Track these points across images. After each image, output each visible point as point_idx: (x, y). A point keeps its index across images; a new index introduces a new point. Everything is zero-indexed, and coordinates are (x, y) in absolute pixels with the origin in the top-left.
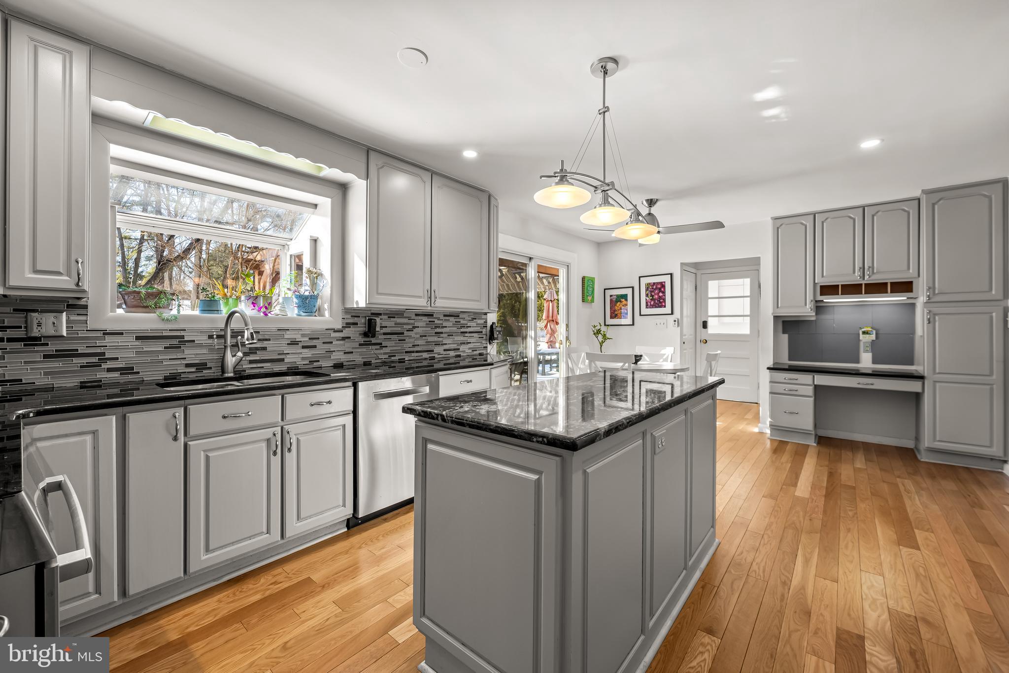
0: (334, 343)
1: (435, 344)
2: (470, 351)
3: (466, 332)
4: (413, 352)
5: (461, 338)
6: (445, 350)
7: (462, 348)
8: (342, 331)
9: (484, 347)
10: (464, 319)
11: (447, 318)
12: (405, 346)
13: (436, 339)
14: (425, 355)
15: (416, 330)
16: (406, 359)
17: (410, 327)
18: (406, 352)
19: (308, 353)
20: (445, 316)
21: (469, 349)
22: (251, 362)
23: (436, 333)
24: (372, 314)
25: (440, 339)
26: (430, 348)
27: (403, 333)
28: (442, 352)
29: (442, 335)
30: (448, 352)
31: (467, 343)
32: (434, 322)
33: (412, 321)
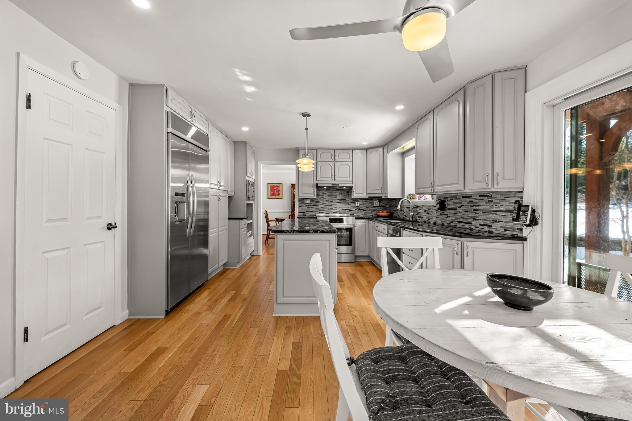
0: (434, 212)
1: (473, 219)
2: (503, 230)
3: (498, 211)
4: (461, 222)
5: (493, 216)
6: (480, 225)
7: (494, 225)
8: (436, 207)
9: (518, 229)
10: (496, 198)
11: (481, 198)
12: (457, 217)
13: (473, 214)
14: (468, 226)
15: (463, 207)
16: (458, 226)
17: (460, 205)
18: (458, 222)
19: (428, 216)
20: (480, 196)
21: (501, 227)
22: (419, 217)
23: (474, 210)
24: (445, 198)
25: (477, 215)
26: (470, 221)
27: (456, 209)
28: (478, 226)
29: (477, 212)
30: (482, 227)
31: (499, 221)
32: (472, 201)
33: (461, 201)
